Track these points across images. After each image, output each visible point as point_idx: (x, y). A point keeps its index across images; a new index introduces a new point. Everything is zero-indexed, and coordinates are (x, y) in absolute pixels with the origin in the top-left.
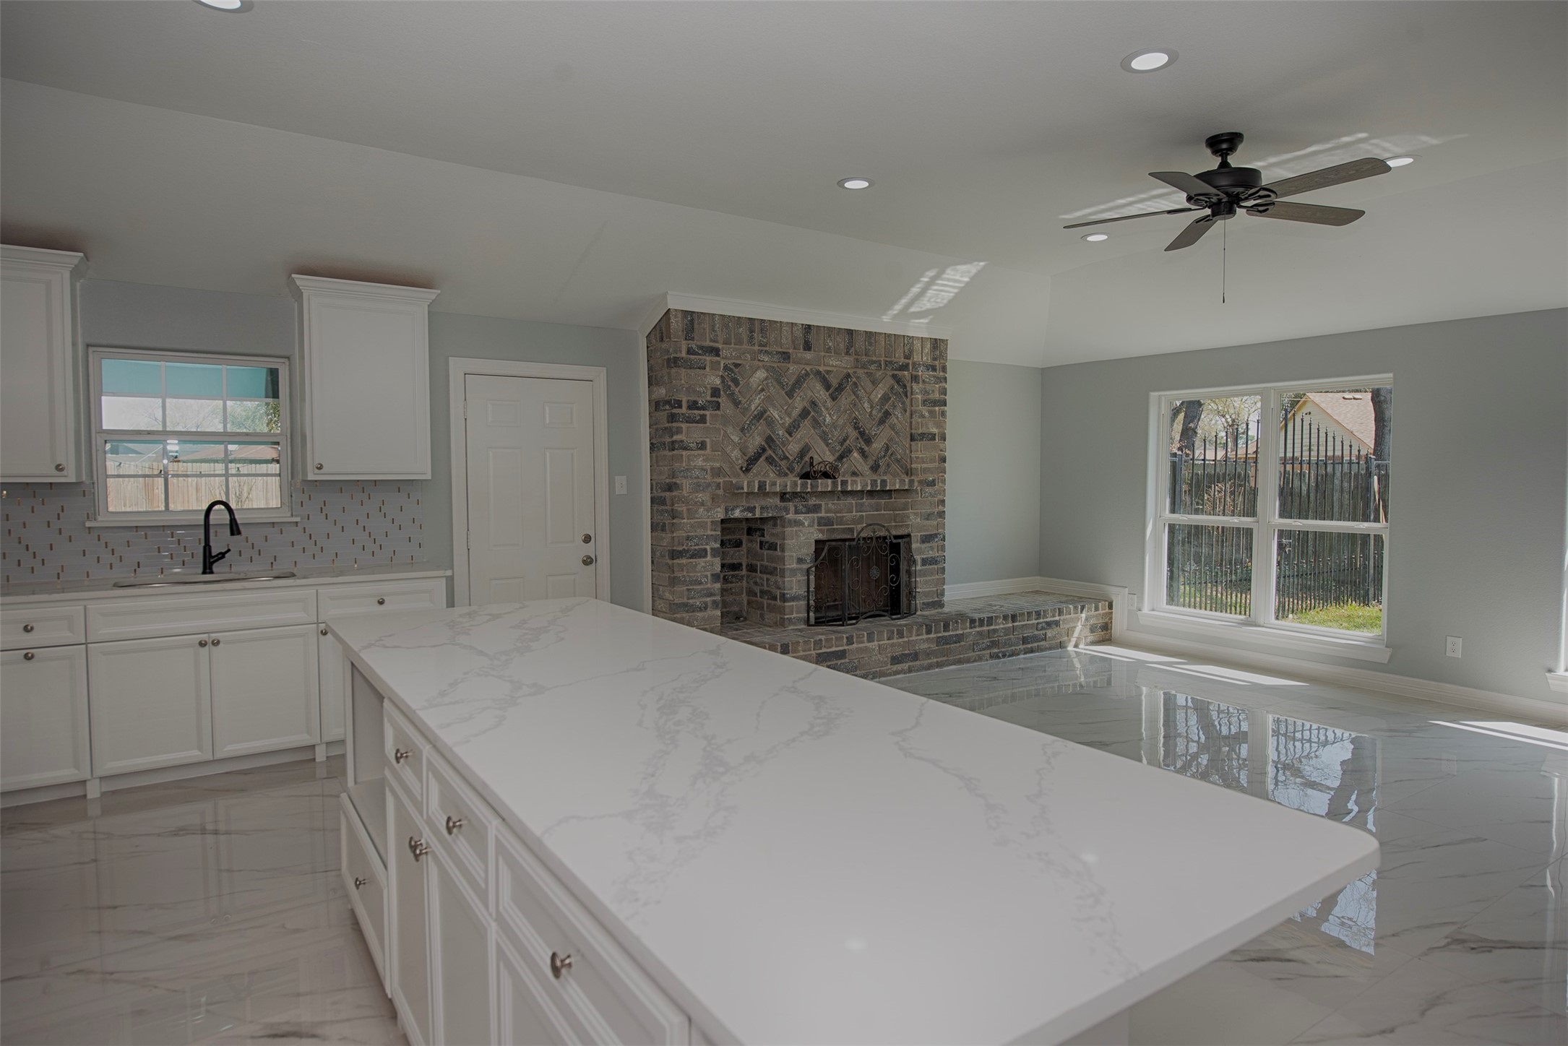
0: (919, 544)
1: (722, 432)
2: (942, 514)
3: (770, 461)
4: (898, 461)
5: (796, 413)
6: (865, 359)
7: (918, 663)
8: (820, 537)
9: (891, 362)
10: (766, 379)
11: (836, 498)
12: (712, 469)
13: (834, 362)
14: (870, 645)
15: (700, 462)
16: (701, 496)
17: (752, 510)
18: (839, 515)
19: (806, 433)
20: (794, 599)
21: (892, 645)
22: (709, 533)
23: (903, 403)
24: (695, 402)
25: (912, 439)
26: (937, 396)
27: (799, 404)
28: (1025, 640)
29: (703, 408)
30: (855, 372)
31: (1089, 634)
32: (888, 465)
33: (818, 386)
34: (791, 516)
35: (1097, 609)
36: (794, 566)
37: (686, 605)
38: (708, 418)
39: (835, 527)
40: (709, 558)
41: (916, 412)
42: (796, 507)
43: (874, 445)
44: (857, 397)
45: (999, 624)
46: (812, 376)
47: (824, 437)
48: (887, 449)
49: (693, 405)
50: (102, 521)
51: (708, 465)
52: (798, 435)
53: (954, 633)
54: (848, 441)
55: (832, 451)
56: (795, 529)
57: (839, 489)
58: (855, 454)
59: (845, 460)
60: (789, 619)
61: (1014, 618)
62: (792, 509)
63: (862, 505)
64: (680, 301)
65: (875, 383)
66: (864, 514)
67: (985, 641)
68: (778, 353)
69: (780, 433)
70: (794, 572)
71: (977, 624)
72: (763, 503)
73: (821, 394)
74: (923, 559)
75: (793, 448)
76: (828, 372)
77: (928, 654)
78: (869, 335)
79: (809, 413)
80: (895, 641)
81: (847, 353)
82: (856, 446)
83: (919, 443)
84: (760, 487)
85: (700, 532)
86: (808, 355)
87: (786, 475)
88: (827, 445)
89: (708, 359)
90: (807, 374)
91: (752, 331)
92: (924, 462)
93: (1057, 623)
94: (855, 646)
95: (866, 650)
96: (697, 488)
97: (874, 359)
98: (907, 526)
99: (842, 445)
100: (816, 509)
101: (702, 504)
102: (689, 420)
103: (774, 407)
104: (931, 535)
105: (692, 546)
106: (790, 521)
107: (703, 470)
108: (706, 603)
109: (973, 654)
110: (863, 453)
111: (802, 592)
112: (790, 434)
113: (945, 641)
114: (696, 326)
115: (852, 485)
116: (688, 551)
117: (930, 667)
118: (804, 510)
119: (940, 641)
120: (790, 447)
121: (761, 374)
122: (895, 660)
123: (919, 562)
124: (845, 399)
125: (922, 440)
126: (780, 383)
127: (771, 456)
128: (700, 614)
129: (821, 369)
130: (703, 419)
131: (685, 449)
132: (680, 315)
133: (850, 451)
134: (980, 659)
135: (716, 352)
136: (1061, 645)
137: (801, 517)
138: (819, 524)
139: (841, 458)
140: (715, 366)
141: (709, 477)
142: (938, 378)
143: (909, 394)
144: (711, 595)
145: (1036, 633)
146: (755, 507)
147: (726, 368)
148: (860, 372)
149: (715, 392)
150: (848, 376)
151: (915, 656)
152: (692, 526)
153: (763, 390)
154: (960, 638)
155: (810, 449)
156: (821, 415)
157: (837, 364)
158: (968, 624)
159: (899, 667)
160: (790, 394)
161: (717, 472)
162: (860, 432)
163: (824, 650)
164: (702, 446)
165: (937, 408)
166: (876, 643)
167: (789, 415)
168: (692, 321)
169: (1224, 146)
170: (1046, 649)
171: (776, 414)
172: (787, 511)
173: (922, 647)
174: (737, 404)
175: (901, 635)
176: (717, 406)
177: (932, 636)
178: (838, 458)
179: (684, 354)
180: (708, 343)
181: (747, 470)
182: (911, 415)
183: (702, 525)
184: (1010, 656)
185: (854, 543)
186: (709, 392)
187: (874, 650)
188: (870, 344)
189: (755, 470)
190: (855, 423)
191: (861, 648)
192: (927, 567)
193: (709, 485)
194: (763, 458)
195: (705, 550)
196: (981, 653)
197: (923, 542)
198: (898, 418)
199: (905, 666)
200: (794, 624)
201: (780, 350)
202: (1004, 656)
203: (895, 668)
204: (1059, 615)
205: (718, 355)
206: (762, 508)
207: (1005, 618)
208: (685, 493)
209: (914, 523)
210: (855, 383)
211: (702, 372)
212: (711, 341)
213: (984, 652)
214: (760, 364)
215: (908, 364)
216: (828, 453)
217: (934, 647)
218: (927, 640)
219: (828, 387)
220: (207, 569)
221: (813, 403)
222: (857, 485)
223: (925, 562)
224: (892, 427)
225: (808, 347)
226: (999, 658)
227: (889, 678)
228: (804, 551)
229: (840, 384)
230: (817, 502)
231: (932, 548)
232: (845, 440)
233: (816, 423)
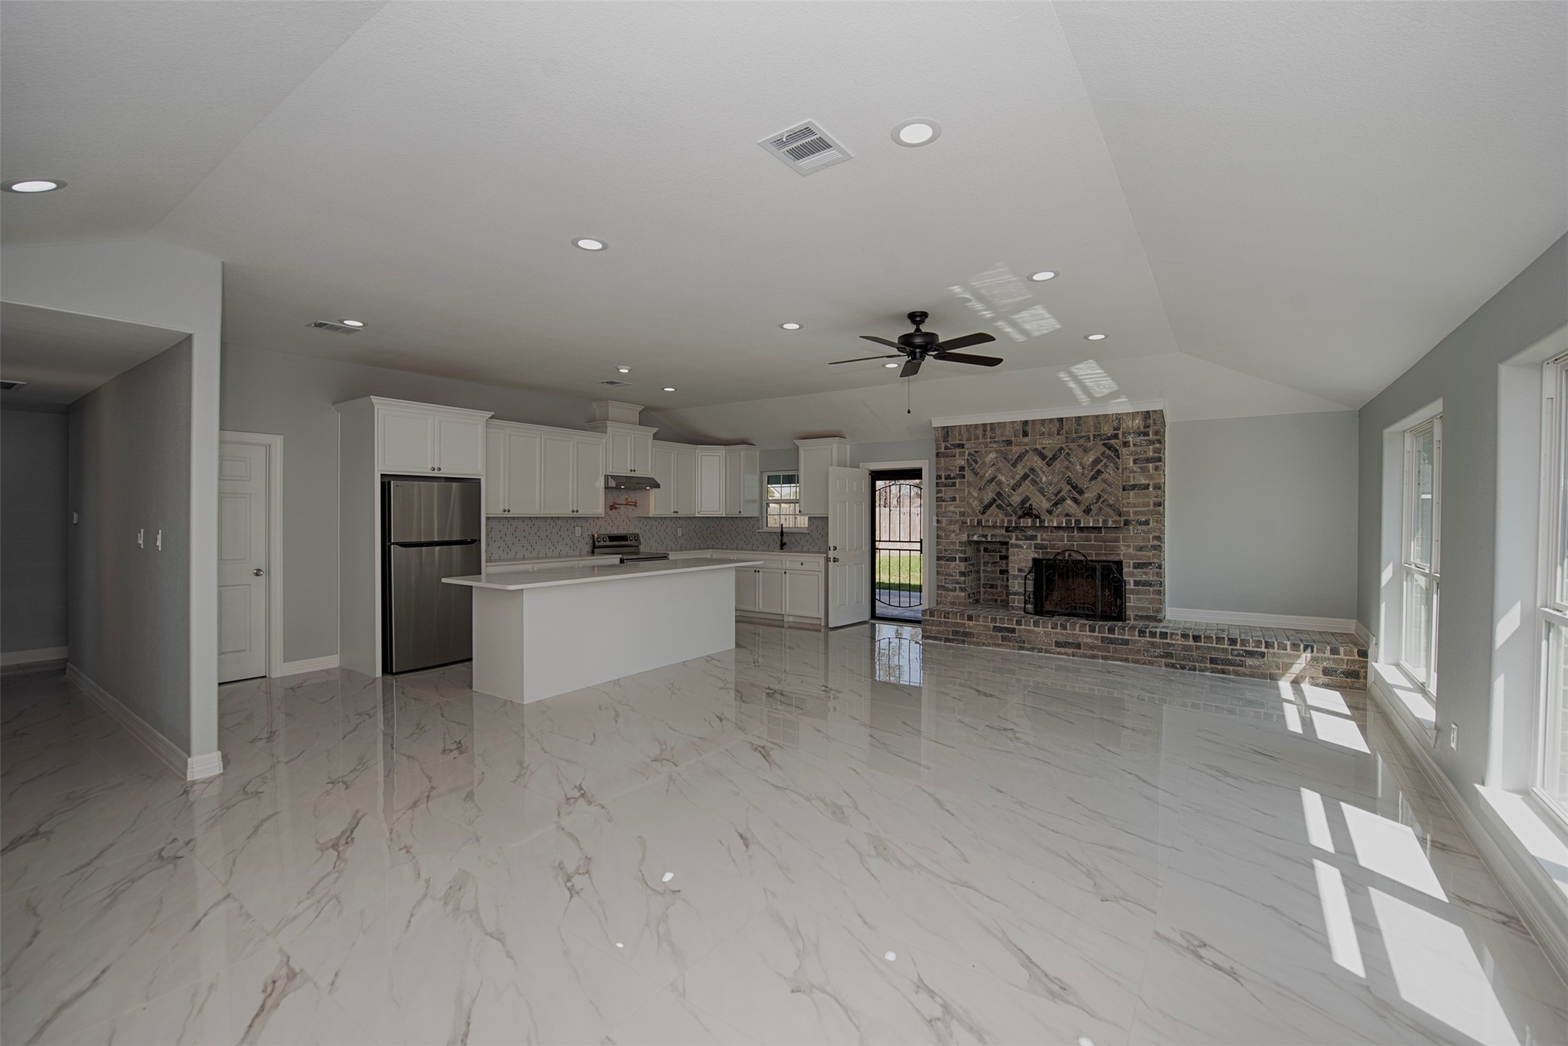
0: (1131, 569)
1: (967, 491)
2: (1158, 548)
3: (999, 507)
4: (1110, 506)
5: (1018, 477)
6: (1074, 435)
7: (1081, 651)
8: (1036, 556)
9: (1099, 435)
10: (997, 458)
11: (1049, 531)
12: (960, 512)
13: (1046, 441)
14: (1036, 629)
15: (952, 508)
16: (952, 527)
17: (986, 536)
18: (1052, 543)
19: (1027, 488)
20: (1015, 594)
21: (1056, 633)
22: (958, 548)
23: (1115, 463)
24: (949, 475)
25: (1124, 490)
26: (1151, 454)
27: (1021, 471)
28: (1213, 661)
29: (954, 478)
30: (1067, 446)
31: (1321, 675)
32: (1100, 508)
33: (1036, 458)
34: (1013, 541)
35: (1334, 651)
36: (1016, 573)
37: (944, 587)
38: (957, 484)
39: (1049, 550)
40: (957, 562)
41: (1126, 469)
42: (1017, 536)
43: (1086, 495)
44: (1070, 462)
45: (1178, 640)
46: (1031, 452)
47: (1042, 491)
48: (1099, 497)
49: (948, 477)
50: (765, 529)
51: (957, 510)
52: (1020, 490)
53: (1120, 637)
54: (1062, 493)
55: (1049, 500)
56: (1016, 550)
57: (1038, 525)
58: (1069, 502)
59: (1059, 506)
60: (1012, 606)
61: (1196, 638)
62: (1014, 537)
63: (1073, 537)
64: (939, 422)
65: (1086, 451)
66: (1075, 543)
67: (1158, 651)
68: (1003, 441)
69: (1007, 490)
70: (1015, 577)
71: (1148, 634)
72: (993, 533)
73: (1037, 462)
74: (1135, 581)
75: (1016, 499)
76: (1044, 448)
77: (1091, 647)
78: (1078, 419)
79: (1029, 476)
80: (1058, 631)
81: (1058, 434)
82: (1069, 497)
83: (1131, 492)
84: (978, 523)
85: (952, 547)
86: (1026, 440)
87: (1011, 515)
88: (1044, 496)
89: (958, 451)
90: (1027, 452)
91: (985, 431)
92: (1135, 506)
93: (1263, 655)
94: (1023, 627)
95: (1032, 631)
96: (950, 522)
97: (1083, 434)
98: (1119, 555)
99: (1056, 495)
100: (1033, 538)
101: (953, 532)
102: (946, 485)
103: (1002, 474)
104: (1144, 563)
105: (947, 554)
106: (1012, 544)
107: (954, 512)
108: (955, 588)
109: (1142, 657)
110: (1075, 501)
111: (1022, 590)
112: (1014, 490)
113: (1112, 641)
114: (950, 433)
115: (1049, 522)
116: (944, 557)
117: (1093, 657)
118: (1023, 538)
119: (1103, 640)
120: (1014, 498)
121: (992, 455)
122: (1058, 644)
123: (1132, 583)
124: (1057, 465)
125: (1134, 489)
126: (1006, 459)
127: (1000, 504)
128: (952, 593)
129: (1038, 447)
130: (954, 484)
131: (944, 501)
132: (940, 429)
133: (1063, 499)
134: (1151, 663)
135: (962, 446)
136: (1273, 678)
137: (1021, 543)
138: (1035, 548)
139: (1056, 504)
140: (962, 454)
141: (958, 517)
142: (1150, 441)
143: (1121, 456)
144: (959, 583)
145: (1230, 657)
146: (987, 535)
147: (969, 454)
148: (1072, 445)
149: (962, 469)
150: (1062, 448)
151: (1078, 646)
152: (947, 543)
153: (994, 464)
154: (1126, 642)
155: (1030, 499)
156: (1038, 477)
157: (1050, 443)
158: (1137, 633)
159: (1063, 650)
160: (1014, 465)
161: (962, 514)
162: (1073, 487)
163: (998, 625)
164: (954, 499)
165: (1151, 465)
166: (1041, 628)
167: (1013, 478)
168: (947, 432)
169: (918, 319)
170: (1245, 675)
171: (1003, 479)
172: (1011, 539)
173: (1085, 640)
174: (976, 474)
175: (1064, 627)
176: (963, 477)
177: (1096, 634)
178: (1053, 505)
179: (943, 450)
180: (957, 442)
181: (984, 513)
182: (1123, 471)
183: (954, 543)
184: (1189, 670)
185: (1052, 562)
186: (958, 469)
187: (1039, 633)
188: (1079, 425)
189: (989, 512)
190: (1068, 481)
191: (1027, 630)
192: (1140, 587)
193: (957, 521)
194: (994, 506)
195: (955, 557)
196: (1153, 659)
197: (1135, 567)
198: (1110, 474)
199: (1070, 651)
200: (1016, 610)
201: (1005, 439)
202: (1183, 668)
203: (1059, 650)
204: (1266, 647)
205: (963, 448)
206: (992, 535)
207: (1185, 636)
208: (944, 525)
209: (1126, 551)
210: (1068, 454)
211: (953, 458)
212: (959, 440)
213: (1159, 659)
214: (992, 449)
215: (1117, 434)
216: (1044, 501)
217: (1099, 643)
218: (1090, 636)
219: (1043, 457)
220: (782, 549)
221: (1032, 470)
222: (1053, 523)
223: (1136, 583)
224: (1105, 481)
225: (1025, 434)
226: (1176, 668)
227: (1052, 655)
228: (1023, 564)
229: (1054, 456)
230: (1034, 533)
231: (1146, 574)
232: (1059, 492)
233: (1034, 482)
